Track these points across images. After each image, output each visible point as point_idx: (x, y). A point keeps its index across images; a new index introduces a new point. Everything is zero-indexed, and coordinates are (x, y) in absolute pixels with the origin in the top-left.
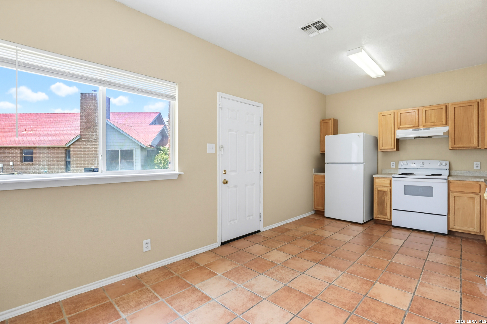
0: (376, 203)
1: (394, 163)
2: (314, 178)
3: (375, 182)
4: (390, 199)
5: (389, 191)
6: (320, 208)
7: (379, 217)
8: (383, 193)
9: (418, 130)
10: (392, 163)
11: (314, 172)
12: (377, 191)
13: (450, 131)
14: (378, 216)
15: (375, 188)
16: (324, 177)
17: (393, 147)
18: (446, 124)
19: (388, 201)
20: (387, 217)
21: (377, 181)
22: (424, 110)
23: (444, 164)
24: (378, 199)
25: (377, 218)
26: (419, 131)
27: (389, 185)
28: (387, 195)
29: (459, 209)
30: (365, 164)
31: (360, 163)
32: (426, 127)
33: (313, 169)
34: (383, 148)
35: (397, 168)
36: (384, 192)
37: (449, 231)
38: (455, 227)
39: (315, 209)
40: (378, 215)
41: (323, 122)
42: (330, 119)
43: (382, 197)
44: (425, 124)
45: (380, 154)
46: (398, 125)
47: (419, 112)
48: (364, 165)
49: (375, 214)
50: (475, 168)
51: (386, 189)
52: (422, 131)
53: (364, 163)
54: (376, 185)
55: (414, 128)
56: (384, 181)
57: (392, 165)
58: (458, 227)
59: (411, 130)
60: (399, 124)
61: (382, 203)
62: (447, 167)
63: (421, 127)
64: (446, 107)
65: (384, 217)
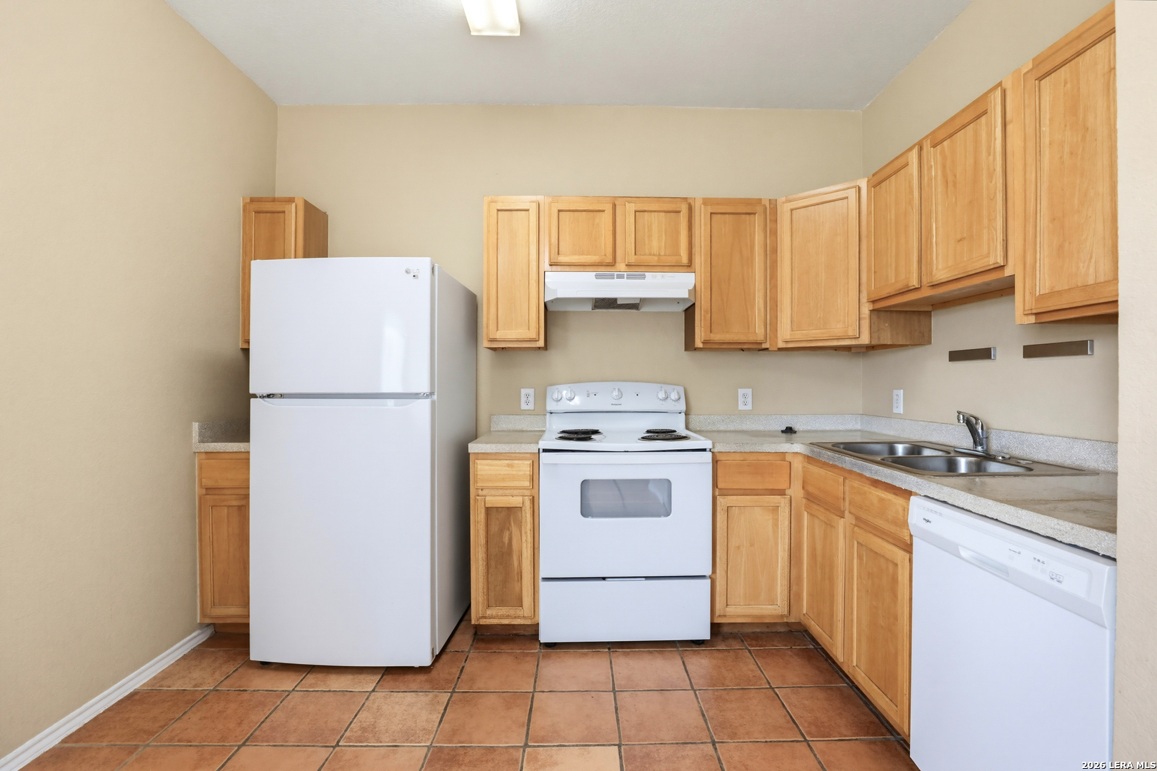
0: (481, 562)
1: (531, 391)
2: (201, 468)
3: (476, 475)
4: (530, 539)
5: (528, 504)
6: (228, 612)
7: (491, 617)
8: (504, 517)
9: (612, 277)
10: (524, 391)
11: (202, 441)
12: (483, 511)
13: (698, 288)
14: (489, 612)
15: (476, 501)
16: (244, 460)
17: (533, 335)
18: (689, 266)
19: (524, 545)
20: (520, 613)
21: (481, 470)
22: (631, 208)
23: (674, 396)
24: (487, 542)
25: (483, 622)
26: (616, 280)
27: (527, 484)
28: (520, 525)
29: (739, 547)
30: (435, 397)
31: (416, 396)
32: (638, 268)
33: (196, 426)
34: (499, 335)
35: (541, 411)
36: (511, 511)
37: (715, 628)
38: (731, 610)
39: (208, 621)
40: (489, 606)
41: (255, 206)
42: (291, 200)
43: (501, 531)
44: (633, 259)
45: (485, 357)
46: (553, 252)
47: (617, 211)
48: (433, 403)
49: (477, 603)
50: (741, 407)
51: (515, 501)
52: (625, 280)
53: (432, 393)
54: (479, 485)
55: (603, 268)
56: (509, 465)
57: (523, 399)
58: (739, 611)
59: (589, 276)
60: (555, 250)
61: (502, 558)
62: (682, 406)
63: (621, 266)
64: (690, 209)
65: (511, 611)
